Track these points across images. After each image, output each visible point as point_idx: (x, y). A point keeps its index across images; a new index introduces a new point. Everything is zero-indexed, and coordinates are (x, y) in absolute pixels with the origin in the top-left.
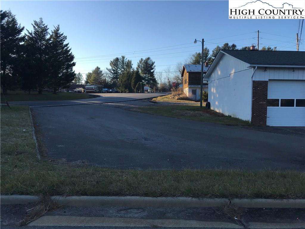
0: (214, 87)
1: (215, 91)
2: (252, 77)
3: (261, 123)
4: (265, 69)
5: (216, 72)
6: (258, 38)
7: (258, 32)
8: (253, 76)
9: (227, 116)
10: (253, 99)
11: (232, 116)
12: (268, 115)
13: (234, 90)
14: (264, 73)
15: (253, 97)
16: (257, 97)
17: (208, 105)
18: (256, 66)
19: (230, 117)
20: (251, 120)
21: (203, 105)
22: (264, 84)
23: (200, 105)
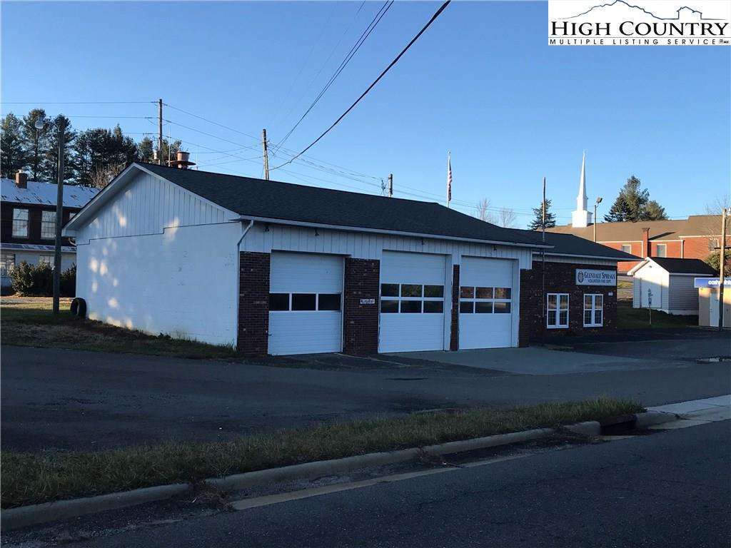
0: (99, 257)
1: (103, 270)
2: (239, 244)
3: (257, 349)
4: (266, 227)
5: (107, 217)
6: (161, 121)
7: (161, 103)
8: (241, 241)
9: (153, 338)
10: (240, 293)
11: (174, 336)
12: (272, 329)
13: (180, 270)
14: (262, 234)
15: (242, 289)
16: (250, 290)
17: (80, 306)
18: (253, 219)
19: (164, 339)
20: (236, 344)
21: (61, 308)
22: (263, 260)
23: (51, 307)
